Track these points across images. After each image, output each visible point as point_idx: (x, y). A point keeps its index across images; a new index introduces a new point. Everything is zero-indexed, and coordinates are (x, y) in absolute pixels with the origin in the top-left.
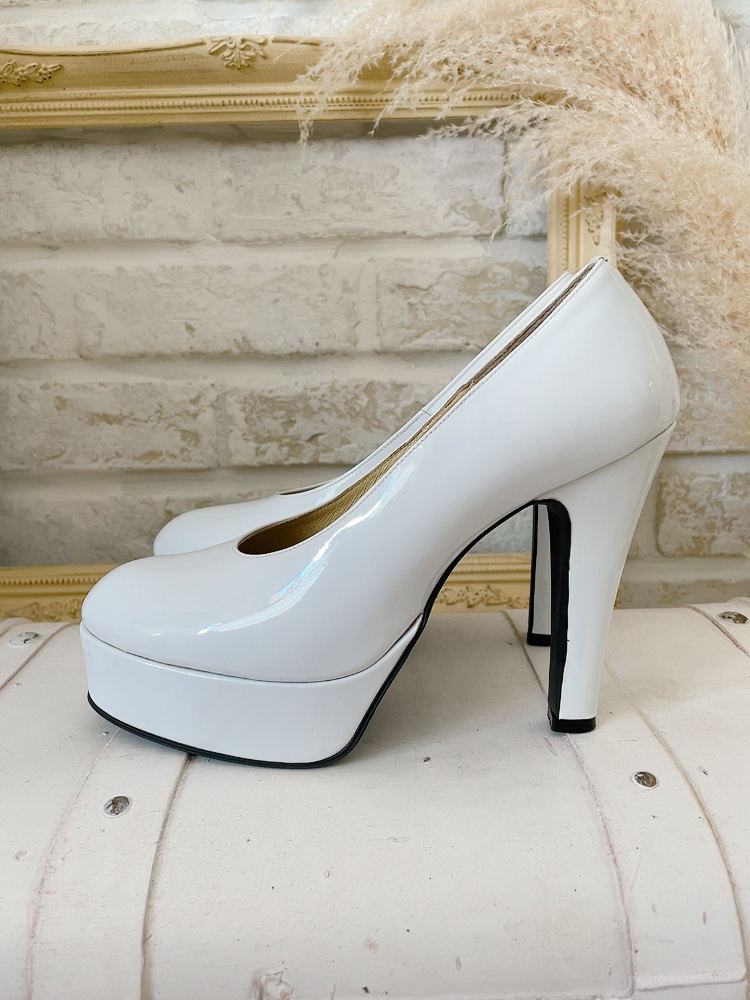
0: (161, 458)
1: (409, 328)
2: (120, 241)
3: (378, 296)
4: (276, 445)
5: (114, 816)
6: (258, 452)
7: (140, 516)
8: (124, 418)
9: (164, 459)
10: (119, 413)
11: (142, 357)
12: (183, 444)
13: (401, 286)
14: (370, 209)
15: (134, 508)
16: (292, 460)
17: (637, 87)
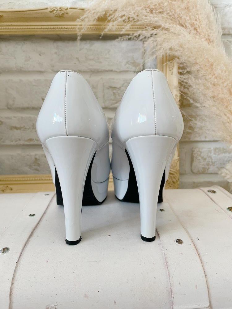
0: (34, 141)
1: (113, 100)
2: (21, 71)
3: (103, 90)
5: (3, 254)
7: (27, 160)
8: (22, 128)
10: (20, 126)
11: (28, 108)
13: (111, 87)
14: (101, 62)
15: (25, 157)
17: (184, 25)
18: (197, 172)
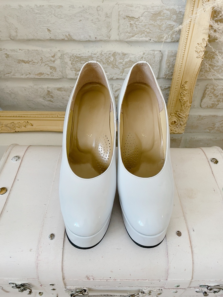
0: (44, 75)
1: (129, 33)
5: (51, 240)
6: (76, 75)
7: (39, 92)
8: (30, 61)
9: (45, 76)
10: (28, 60)
12: (51, 71)
13: (128, 17)
15: (37, 89)
18: (206, 107)
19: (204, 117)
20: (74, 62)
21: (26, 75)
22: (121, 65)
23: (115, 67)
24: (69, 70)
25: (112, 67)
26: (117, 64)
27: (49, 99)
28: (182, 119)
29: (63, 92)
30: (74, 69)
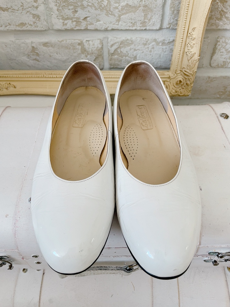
0: (26, 26)
4: (71, 21)
6: (64, 24)
7: (22, 48)
9: (28, 26)
10: (6, 7)
12: (34, 20)
15: (20, 45)
16: (77, 28)
18: (216, 66)
19: (214, 78)
20: (60, 8)
21: (6, 26)
22: (117, 10)
23: (110, 14)
24: (55, 18)
25: (106, 14)
26: (112, 10)
27: (34, 57)
28: (189, 77)
29: (50, 48)
30: (61, 17)
